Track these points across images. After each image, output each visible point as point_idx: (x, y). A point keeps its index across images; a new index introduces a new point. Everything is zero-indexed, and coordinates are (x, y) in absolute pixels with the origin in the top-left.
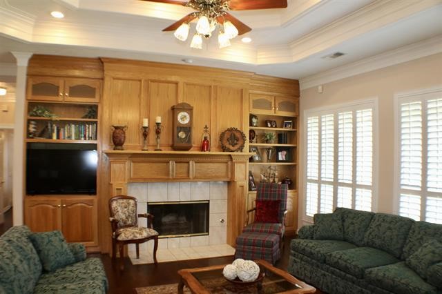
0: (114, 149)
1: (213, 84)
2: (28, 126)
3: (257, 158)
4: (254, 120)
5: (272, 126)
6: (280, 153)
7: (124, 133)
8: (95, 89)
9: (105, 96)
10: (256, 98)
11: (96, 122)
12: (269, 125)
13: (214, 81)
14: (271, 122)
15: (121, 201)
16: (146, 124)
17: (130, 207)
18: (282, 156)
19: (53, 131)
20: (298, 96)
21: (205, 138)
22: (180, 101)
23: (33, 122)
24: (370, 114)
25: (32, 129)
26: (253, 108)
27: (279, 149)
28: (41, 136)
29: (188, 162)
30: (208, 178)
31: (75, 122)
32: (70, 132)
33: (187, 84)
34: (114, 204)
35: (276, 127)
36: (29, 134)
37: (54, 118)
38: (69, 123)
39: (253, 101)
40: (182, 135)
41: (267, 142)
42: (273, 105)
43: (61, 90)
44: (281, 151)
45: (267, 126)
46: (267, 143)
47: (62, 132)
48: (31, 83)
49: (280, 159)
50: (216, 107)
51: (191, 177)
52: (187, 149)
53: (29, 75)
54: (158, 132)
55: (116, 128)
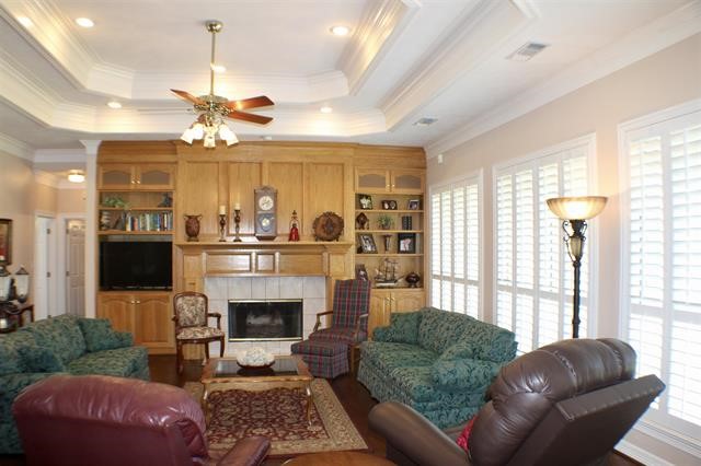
0: (189, 241)
1: (305, 160)
2: (100, 217)
3: (369, 249)
4: (365, 202)
5: (390, 209)
6: (402, 242)
7: (198, 222)
8: (168, 174)
9: (180, 183)
10: (362, 174)
11: (171, 211)
12: (386, 206)
13: (307, 156)
14: (389, 202)
15: (188, 298)
16: (223, 212)
17: (199, 306)
18: (404, 245)
19: (126, 222)
20: (425, 168)
21: (294, 225)
22: (265, 184)
23: (105, 213)
24: (475, 191)
25: (104, 220)
26: (360, 186)
27: (401, 237)
28: (115, 228)
29: (273, 254)
30: (299, 273)
31: (150, 212)
32: (144, 223)
33: (273, 163)
34: (180, 301)
35: (396, 208)
36: (101, 225)
37: (126, 208)
38: (143, 212)
39: (360, 177)
40: (266, 223)
41: (383, 227)
42: (387, 181)
43: (133, 178)
44: (404, 238)
45: (384, 208)
46: (384, 229)
47: (136, 223)
48: (101, 171)
49: (402, 248)
50: (309, 188)
51: (277, 270)
52: (272, 238)
53: (100, 163)
54: (237, 221)
55: (190, 217)
